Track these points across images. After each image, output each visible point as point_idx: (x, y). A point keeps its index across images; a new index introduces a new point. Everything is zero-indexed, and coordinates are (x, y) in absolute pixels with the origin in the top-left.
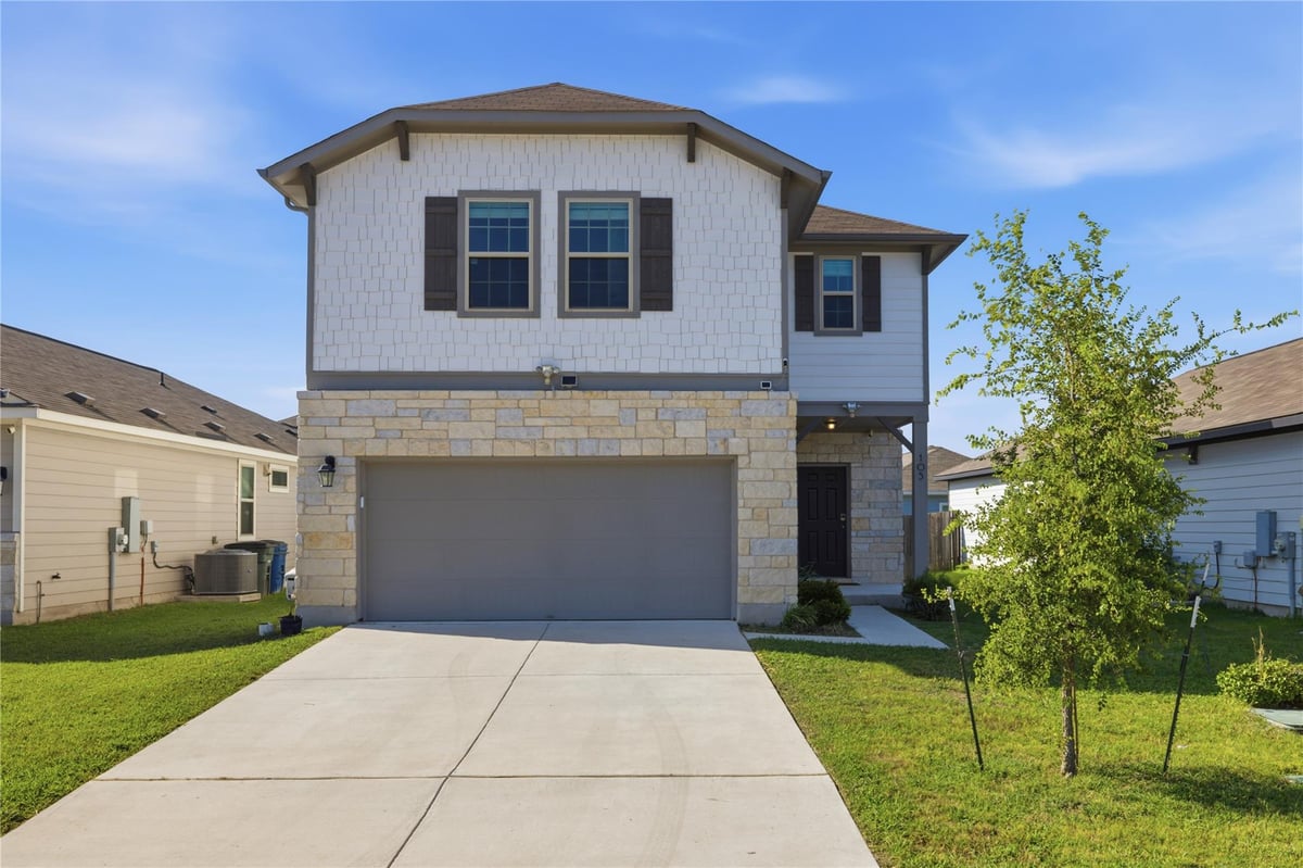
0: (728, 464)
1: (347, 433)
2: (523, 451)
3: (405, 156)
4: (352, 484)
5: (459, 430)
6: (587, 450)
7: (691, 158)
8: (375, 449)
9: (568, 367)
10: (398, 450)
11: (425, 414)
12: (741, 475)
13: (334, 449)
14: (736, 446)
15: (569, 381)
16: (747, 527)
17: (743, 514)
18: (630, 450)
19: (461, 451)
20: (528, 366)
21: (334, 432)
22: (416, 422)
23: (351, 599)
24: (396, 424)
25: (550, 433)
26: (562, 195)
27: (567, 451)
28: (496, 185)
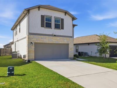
0: (68, 44)
1: (33, 40)
2: (51, 42)
3: (39, 10)
4: (34, 45)
5: (45, 40)
6: (57, 43)
7: (65, 15)
8: (36, 42)
9: (55, 34)
10: (39, 42)
11: (41, 38)
12: (69, 45)
13: (32, 42)
14: (69, 43)
15: (55, 36)
16: (70, 50)
17: (69, 49)
18: (60, 43)
19: (45, 42)
20: (51, 34)
21: (32, 39)
22: (40, 39)
23: (34, 58)
24: (39, 39)
25: (54, 41)
26: (54, 17)
27: (55, 43)
28: (48, 15)
